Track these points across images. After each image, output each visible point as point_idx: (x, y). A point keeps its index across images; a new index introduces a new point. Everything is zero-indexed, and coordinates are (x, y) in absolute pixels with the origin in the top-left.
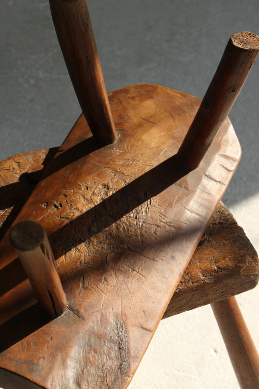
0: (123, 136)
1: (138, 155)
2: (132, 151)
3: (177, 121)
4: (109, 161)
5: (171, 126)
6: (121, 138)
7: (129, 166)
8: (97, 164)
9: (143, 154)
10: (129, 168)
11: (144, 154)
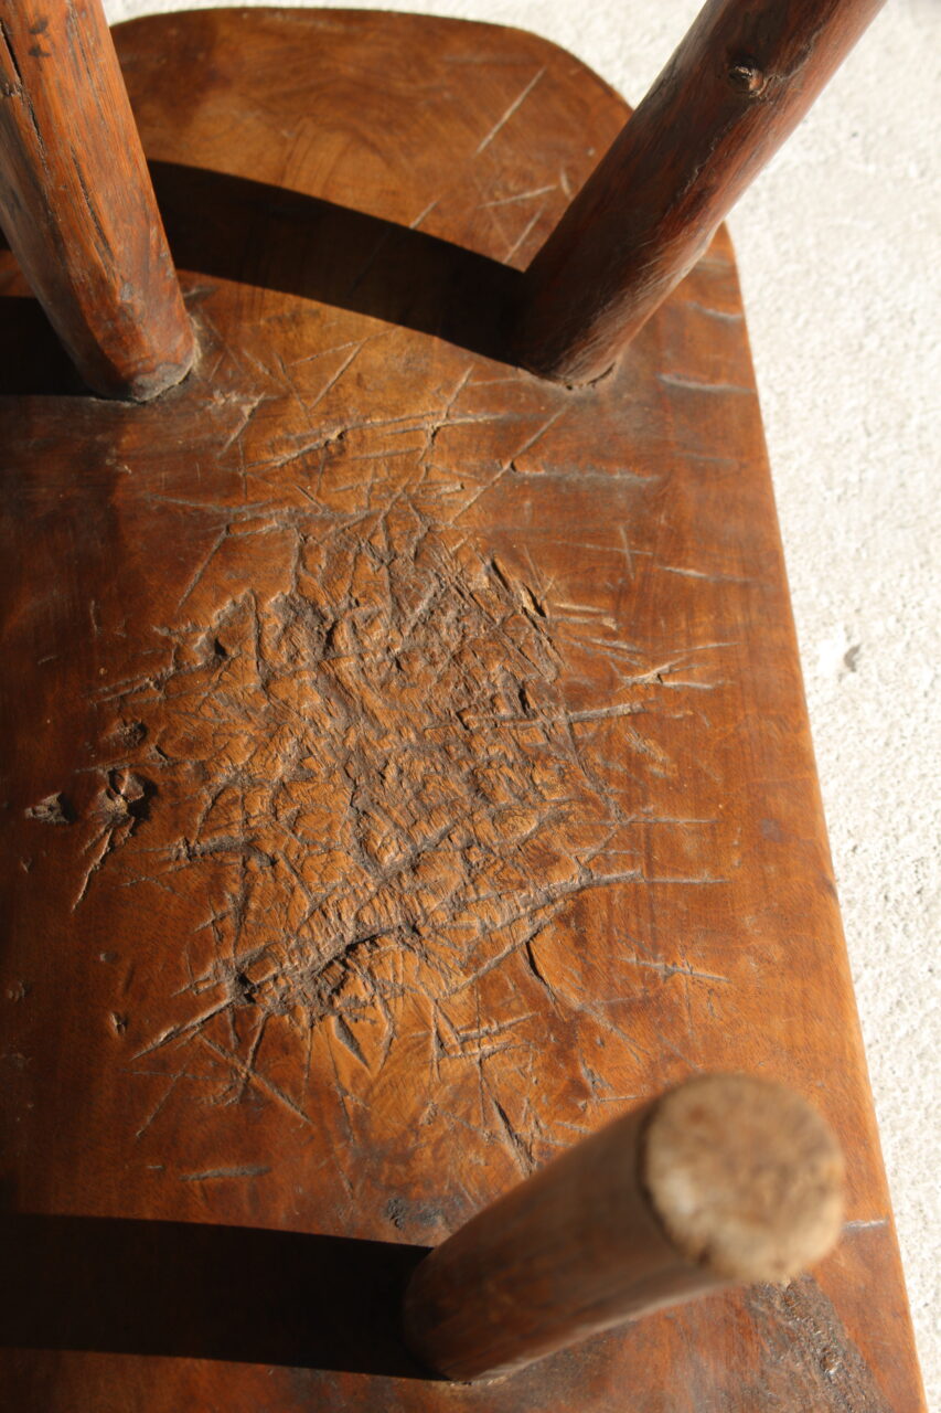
0: (212, 317)
1: (341, 390)
2: (306, 383)
3: (404, 161)
4: (230, 470)
5: (394, 193)
6: (208, 329)
7: (337, 464)
8: (183, 507)
9: (359, 375)
10: (344, 477)
11: (365, 377)
